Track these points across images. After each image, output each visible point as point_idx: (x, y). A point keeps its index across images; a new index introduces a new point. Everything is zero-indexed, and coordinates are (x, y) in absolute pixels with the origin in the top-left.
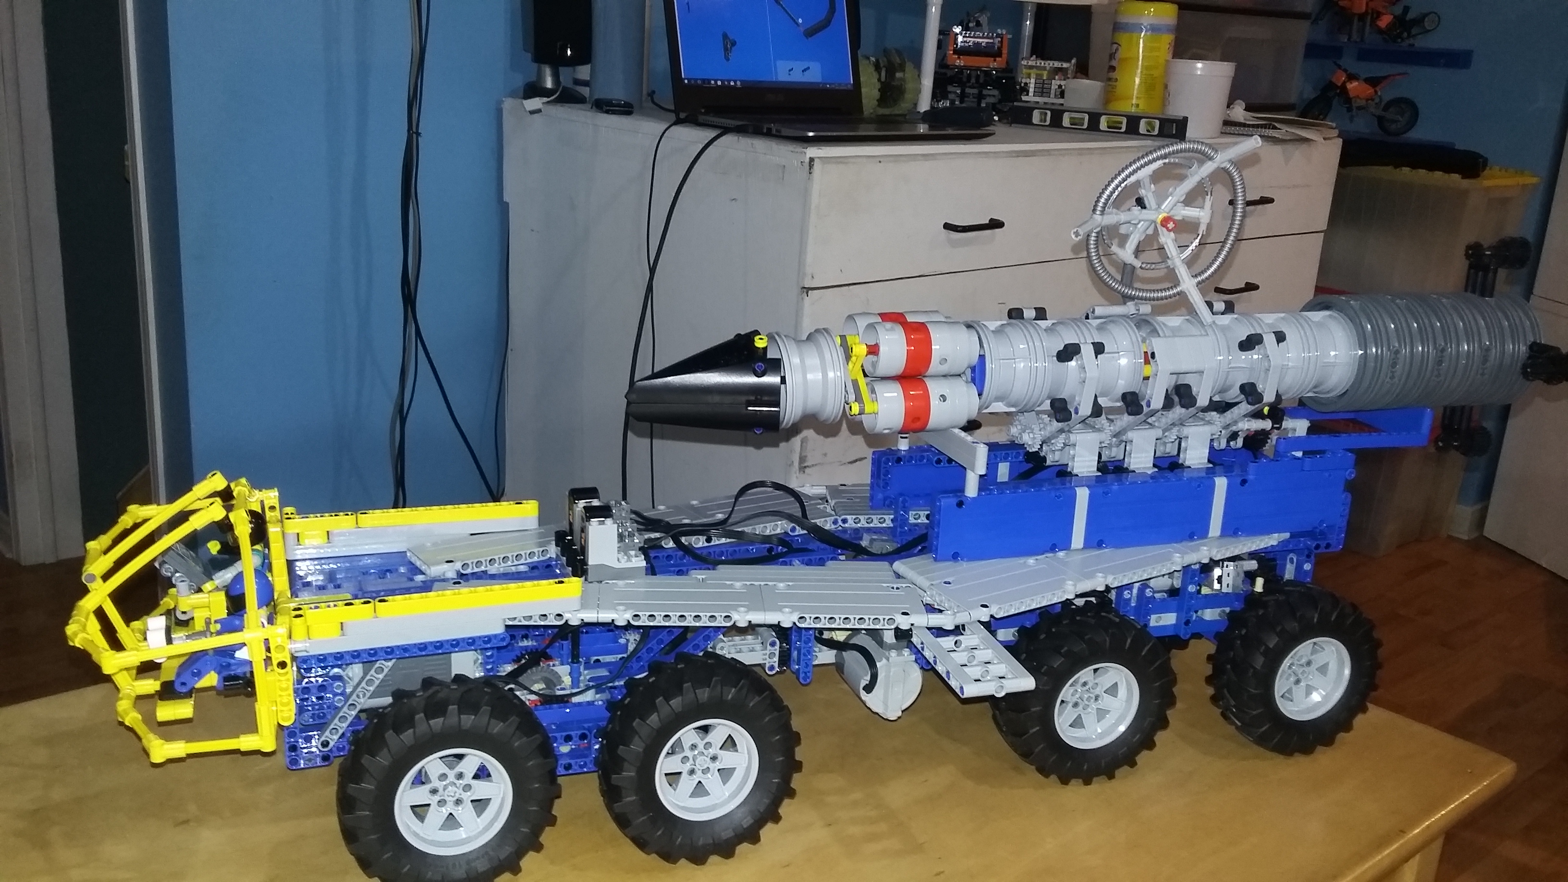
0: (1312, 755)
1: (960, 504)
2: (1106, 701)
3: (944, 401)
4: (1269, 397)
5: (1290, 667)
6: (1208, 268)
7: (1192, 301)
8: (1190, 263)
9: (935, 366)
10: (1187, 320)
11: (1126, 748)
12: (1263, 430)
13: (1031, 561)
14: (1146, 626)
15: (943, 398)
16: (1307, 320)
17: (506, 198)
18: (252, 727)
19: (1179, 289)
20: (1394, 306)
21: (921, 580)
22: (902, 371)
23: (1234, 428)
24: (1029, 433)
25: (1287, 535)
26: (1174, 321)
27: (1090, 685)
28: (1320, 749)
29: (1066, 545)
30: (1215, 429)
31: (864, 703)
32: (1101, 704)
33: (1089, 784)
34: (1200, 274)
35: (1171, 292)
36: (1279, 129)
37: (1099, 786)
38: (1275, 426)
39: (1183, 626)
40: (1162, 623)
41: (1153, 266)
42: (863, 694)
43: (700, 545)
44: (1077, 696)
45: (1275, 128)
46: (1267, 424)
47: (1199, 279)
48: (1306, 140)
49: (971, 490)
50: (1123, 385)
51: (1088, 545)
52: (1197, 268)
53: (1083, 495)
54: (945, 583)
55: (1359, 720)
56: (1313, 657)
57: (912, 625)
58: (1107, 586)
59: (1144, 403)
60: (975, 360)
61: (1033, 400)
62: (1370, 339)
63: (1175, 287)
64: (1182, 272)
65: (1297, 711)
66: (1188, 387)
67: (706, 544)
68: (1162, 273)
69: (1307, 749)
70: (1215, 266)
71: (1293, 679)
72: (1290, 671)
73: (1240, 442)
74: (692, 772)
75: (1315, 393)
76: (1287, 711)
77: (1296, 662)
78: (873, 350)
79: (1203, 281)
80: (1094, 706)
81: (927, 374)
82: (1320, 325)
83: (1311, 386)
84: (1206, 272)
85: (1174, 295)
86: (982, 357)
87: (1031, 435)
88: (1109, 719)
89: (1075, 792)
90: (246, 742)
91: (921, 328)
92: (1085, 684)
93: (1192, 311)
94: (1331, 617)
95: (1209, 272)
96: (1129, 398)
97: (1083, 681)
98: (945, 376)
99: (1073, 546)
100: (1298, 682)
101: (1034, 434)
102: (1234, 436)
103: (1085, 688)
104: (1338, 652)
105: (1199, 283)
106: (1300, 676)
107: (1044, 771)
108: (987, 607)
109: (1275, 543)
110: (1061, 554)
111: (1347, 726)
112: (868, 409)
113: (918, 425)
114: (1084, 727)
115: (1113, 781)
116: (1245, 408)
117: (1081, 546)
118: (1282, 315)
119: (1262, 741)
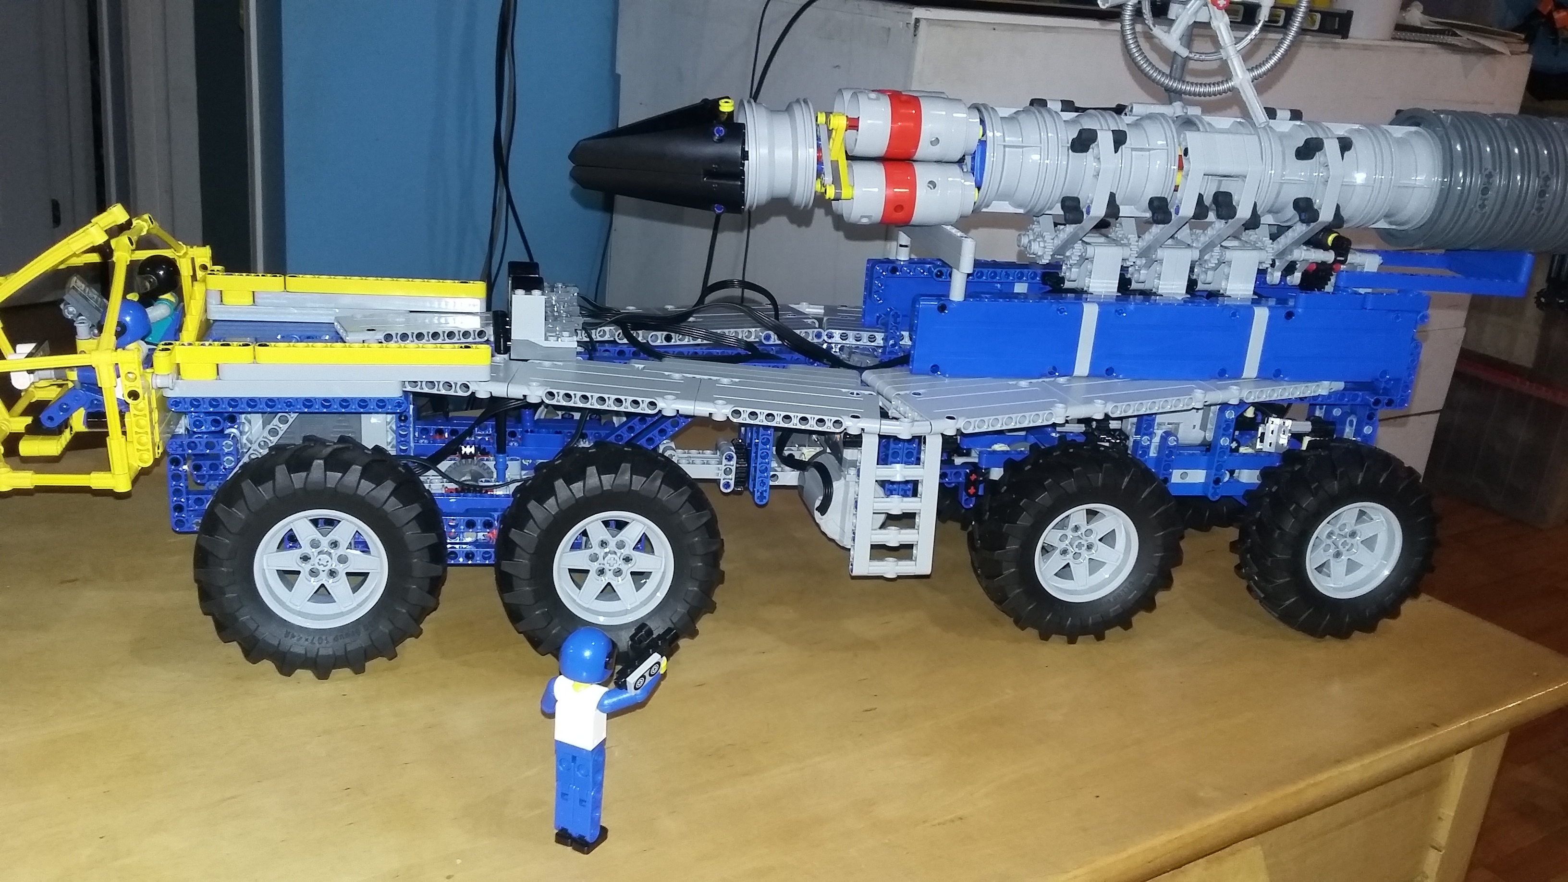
0: (1348, 640)
1: (942, 308)
2: (1102, 551)
3: (934, 188)
4: (1326, 216)
5: (1329, 536)
6: (1267, 61)
7: (1244, 98)
8: (1247, 56)
9: (924, 149)
10: (1240, 122)
11: (1118, 606)
12: (1324, 263)
13: (1024, 383)
14: (1166, 480)
15: (933, 184)
16: (1385, 133)
17: (619, 70)
18: (105, 466)
19: (1230, 84)
20: (1494, 125)
21: (887, 390)
22: (884, 151)
23: (1290, 258)
24: (1039, 242)
25: (1339, 385)
26: (1223, 122)
27: (1083, 530)
28: (1356, 634)
29: (1068, 371)
30: (1266, 257)
31: (818, 525)
32: (1094, 554)
33: (1074, 643)
34: (1257, 68)
35: (1221, 88)
36: (1459, 36)
37: (1085, 645)
38: (1338, 258)
39: (1212, 485)
40: (1188, 480)
41: (1203, 57)
42: (817, 514)
43: (658, 343)
44: (1067, 542)
45: (1456, 35)
46: (1329, 257)
47: (1256, 73)
48: (1491, 52)
49: (957, 292)
50: (1153, 190)
51: (1093, 374)
52: (1253, 63)
53: (1090, 314)
54: (914, 394)
55: (1408, 607)
56: (1358, 527)
57: (863, 430)
58: (1106, 415)
59: (1173, 211)
60: (973, 145)
61: (1042, 202)
62: (1459, 162)
63: (1227, 81)
64: (1237, 65)
65: (1334, 588)
66: (1228, 195)
67: (665, 343)
68: (1215, 65)
69: (1342, 633)
70: (1275, 59)
71: (1332, 551)
72: (1329, 542)
73: (1296, 278)
74: (601, 572)
75: (1391, 223)
76: (1322, 586)
77: (1337, 531)
78: (853, 124)
79: (1260, 76)
80: (1086, 555)
81: (915, 158)
82: (1400, 142)
83: (1381, 213)
84: (1264, 64)
85: (1225, 92)
86: (983, 143)
87: (1042, 244)
88: (1104, 573)
89: (1057, 648)
90: (97, 480)
91: (913, 102)
92: (1076, 528)
93: (1245, 113)
94: (1380, 479)
95: (1268, 66)
96: (1156, 203)
97: (1074, 525)
98: (938, 162)
99: (1077, 373)
100: (1338, 555)
101: (1045, 242)
102: (1290, 269)
103: (1076, 534)
104: (1389, 523)
105: (1254, 79)
106: (1341, 547)
107: (1021, 622)
108: (954, 419)
109: (1325, 392)
110: (1062, 380)
111: (1393, 611)
112: (845, 193)
113: (900, 215)
114: (1073, 579)
115: (1102, 642)
116: (1300, 230)
117: (1086, 372)
118: (1357, 127)
119: (1288, 618)
